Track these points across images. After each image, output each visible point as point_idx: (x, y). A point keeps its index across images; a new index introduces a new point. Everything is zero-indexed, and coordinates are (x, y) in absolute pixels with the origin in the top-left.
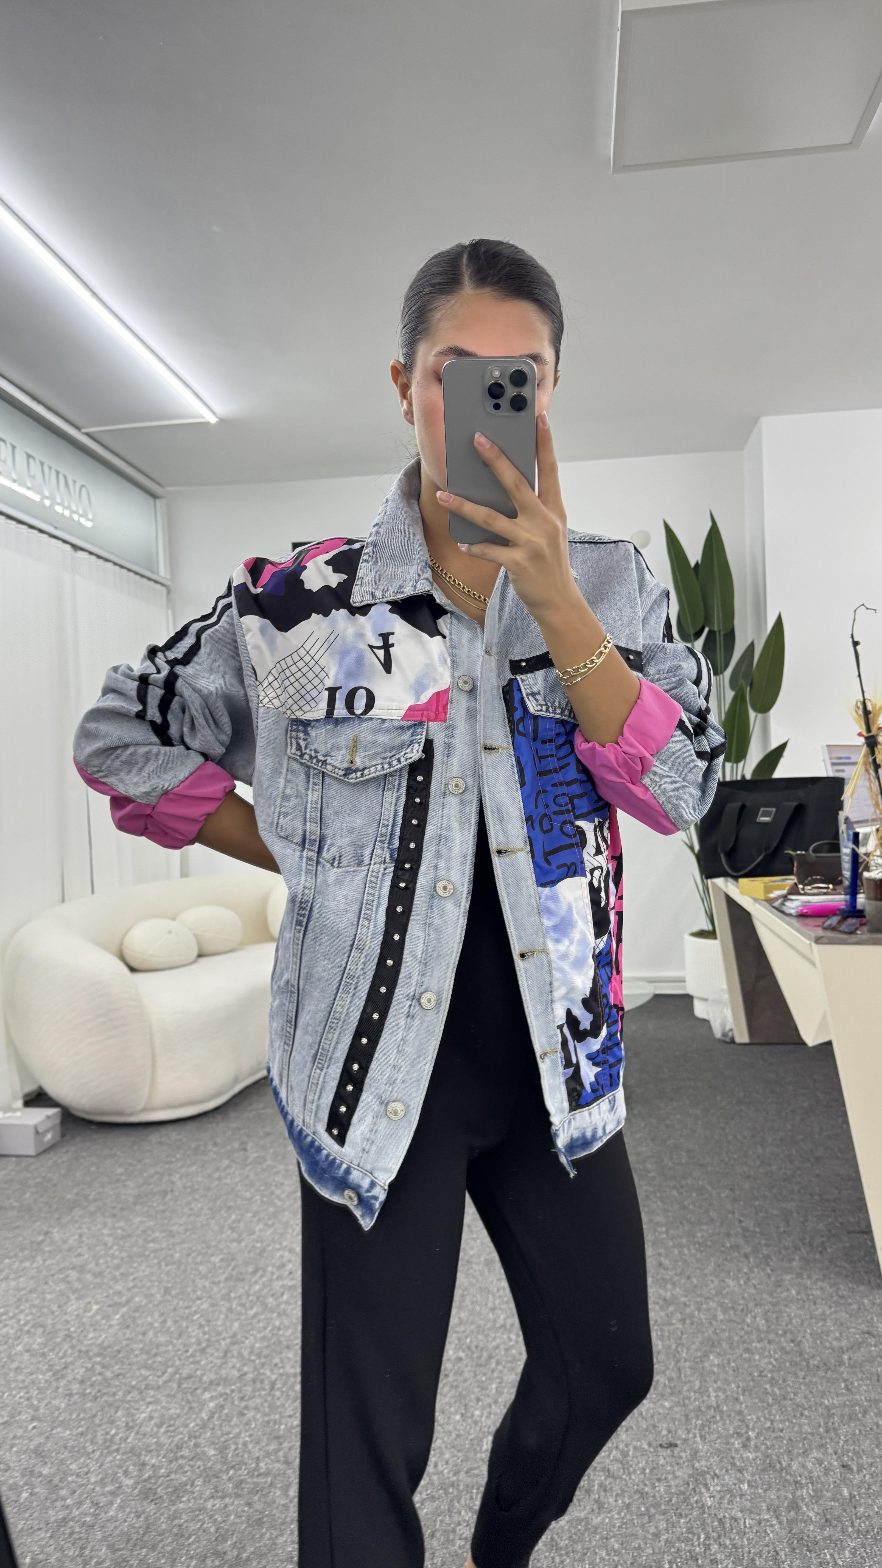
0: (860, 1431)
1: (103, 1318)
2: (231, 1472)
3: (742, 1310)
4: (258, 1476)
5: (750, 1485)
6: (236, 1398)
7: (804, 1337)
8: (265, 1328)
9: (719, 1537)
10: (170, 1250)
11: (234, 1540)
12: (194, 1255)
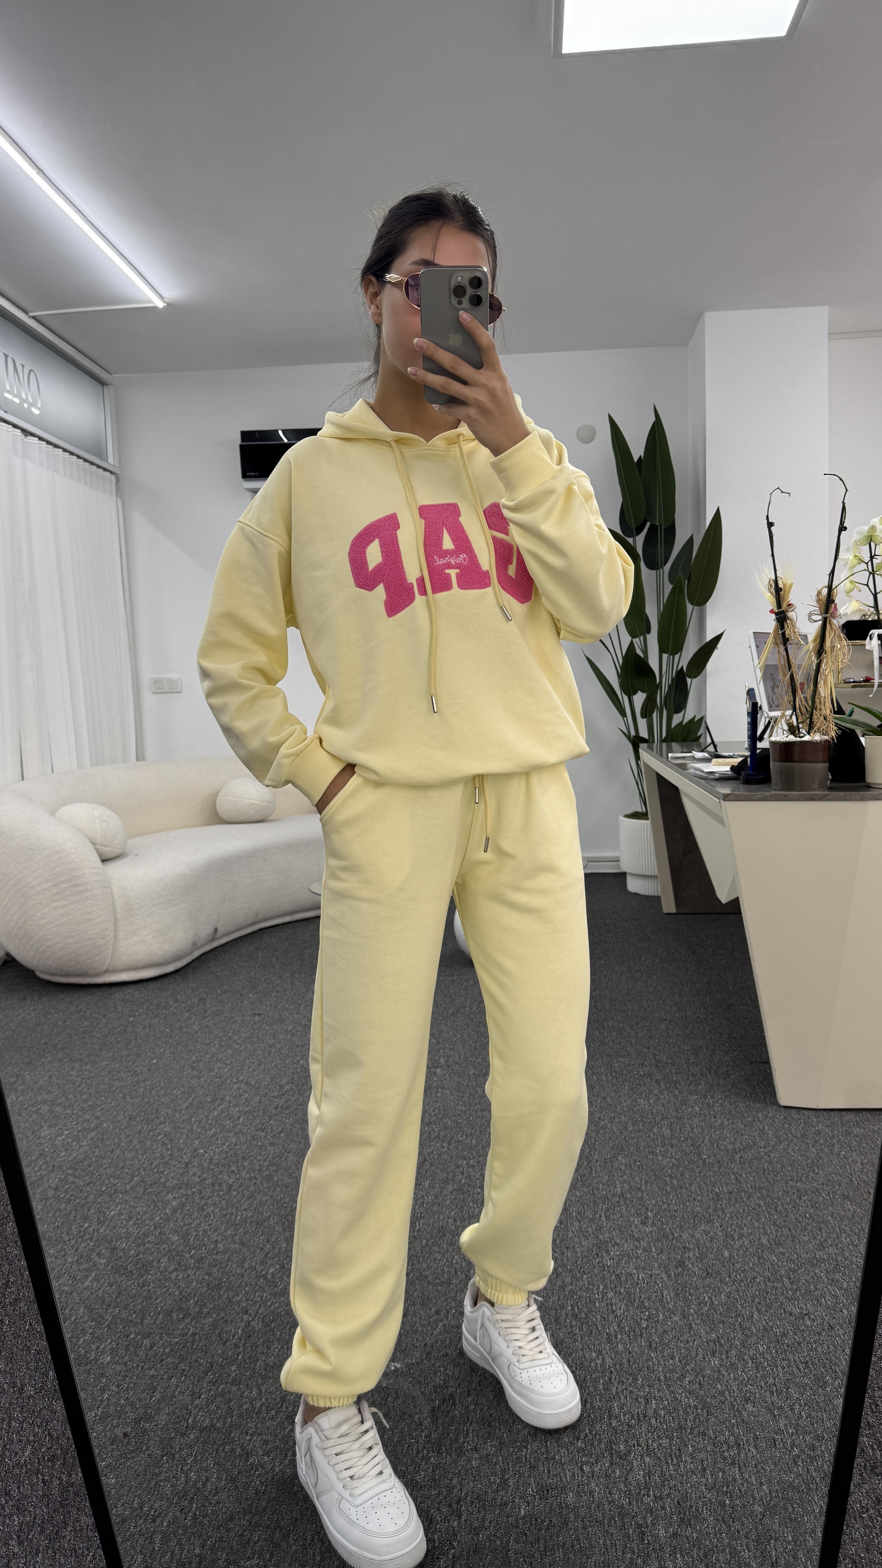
0: (744, 1210)
1: (73, 1141)
2: (193, 1252)
3: (650, 1123)
4: (217, 1254)
5: (644, 1250)
6: (196, 1198)
7: (703, 1142)
8: (224, 1144)
9: (616, 1287)
10: (134, 1086)
11: (196, 1299)
12: (155, 1090)
